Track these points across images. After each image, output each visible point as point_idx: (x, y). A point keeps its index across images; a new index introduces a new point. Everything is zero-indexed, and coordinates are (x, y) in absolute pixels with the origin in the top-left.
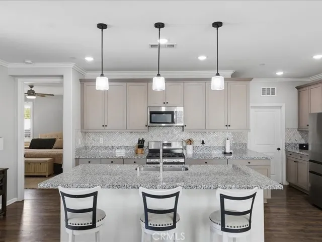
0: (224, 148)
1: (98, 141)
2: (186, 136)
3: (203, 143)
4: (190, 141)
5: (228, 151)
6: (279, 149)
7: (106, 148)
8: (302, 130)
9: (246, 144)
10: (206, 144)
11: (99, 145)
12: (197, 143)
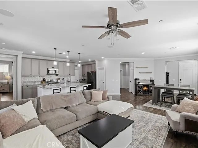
0: (68, 80)
1: (26, 80)
2: (57, 77)
4: (59, 79)
5: (69, 81)
7: (29, 82)
8: (83, 76)
11: (26, 81)
12: (61, 79)
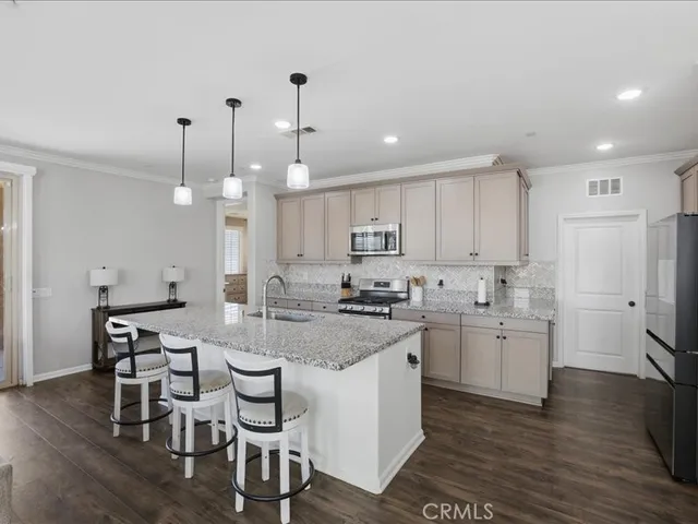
3: (441, 283)
5: (482, 299)
6: (632, 304)
7: (310, 286)
9: (553, 290)
10: (448, 286)
11: (301, 281)
12: (432, 284)
